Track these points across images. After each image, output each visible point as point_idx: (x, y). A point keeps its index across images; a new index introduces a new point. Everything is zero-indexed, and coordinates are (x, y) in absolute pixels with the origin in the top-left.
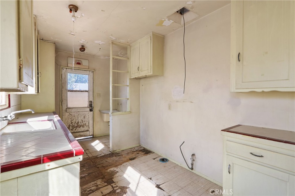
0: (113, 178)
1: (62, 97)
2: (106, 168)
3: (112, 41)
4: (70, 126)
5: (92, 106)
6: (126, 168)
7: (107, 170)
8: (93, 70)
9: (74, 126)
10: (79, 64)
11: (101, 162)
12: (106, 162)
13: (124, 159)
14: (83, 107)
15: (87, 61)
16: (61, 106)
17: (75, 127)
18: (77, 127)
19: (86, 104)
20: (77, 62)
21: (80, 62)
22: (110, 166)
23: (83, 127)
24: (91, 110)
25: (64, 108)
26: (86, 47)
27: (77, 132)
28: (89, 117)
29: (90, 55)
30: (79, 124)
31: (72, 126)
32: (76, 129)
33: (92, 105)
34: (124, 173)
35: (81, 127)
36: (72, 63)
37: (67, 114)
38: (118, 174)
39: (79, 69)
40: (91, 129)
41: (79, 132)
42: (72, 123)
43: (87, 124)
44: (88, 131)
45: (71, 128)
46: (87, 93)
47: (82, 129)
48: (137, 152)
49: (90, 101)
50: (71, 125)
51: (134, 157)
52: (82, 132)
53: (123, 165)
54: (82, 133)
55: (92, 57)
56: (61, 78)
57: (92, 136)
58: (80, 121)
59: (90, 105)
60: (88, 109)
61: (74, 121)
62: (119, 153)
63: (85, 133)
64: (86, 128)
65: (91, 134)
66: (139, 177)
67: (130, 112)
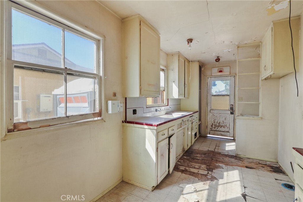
0: (215, 169)
1: (207, 101)
2: (217, 162)
3: (237, 46)
4: (213, 124)
5: (233, 110)
6: (234, 169)
7: (217, 163)
8: (234, 75)
9: (216, 125)
10: (221, 71)
11: (219, 157)
12: (223, 159)
13: (240, 164)
14: (224, 110)
15: (229, 67)
16: (206, 108)
17: (217, 126)
18: (218, 126)
19: (228, 107)
20: (220, 70)
21: (222, 70)
22: (222, 162)
23: (224, 127)
24: (232, 113)
25: (209, 109)
26: (221, 57)
27: (218, 131)
28: (230, 120)
29: (231, 61)
30: (221, 124)
31: (215, 125)
32: (217, 128)
33: (233, 108)
34: (227, 171)
35: (222, 127)
36: (215, 71)
37: (211, 114)
38: (222, 169)
39: (221, 76)
40: (231, 131)
41: (220, 131)
42: (214, 122)
43: (228, 126)
44: (228, 132)
45: (214, 126)
46: (228, 97)
47: (222, 129)
48: (264, 166)
49: (231, 105)
50: (214, 123)
51: (255, 167)
52: (223, 132)
53: (234, 167)
54: (223, 133)
55: (231, 64)
56: (207, 86)
57: (233, 138)
58: (221, 122)
59: (231, 108)
60: (229, 112)
61: (216, 121)
62: (242, 159)
63: (226, 133)
64: (226, 129)
65: (231, 136)
66: (236, 180)
67: (262, 118)
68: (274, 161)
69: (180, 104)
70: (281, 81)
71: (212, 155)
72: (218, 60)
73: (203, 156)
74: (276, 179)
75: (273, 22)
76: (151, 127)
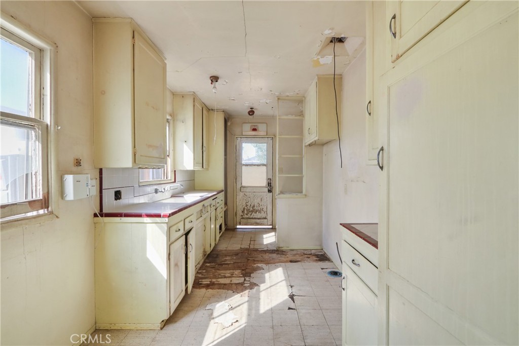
0: (253, 273)
1: (236, 173)
2: (255, 262)
3: (277, 97)
4: (244, 209)
5: (271, 186)
6: (277, 267)
7: (255, 264)
8: (272, 136)
9: (249, 209)
10: (254, 130)
11: (256, 256)
12: (262, 257)
13: (283, 259)
14: (260, 187)
15: (265, 124)
16: (235, 184)
17: (250, 212)
18: (252, 211)
19: (264, 183)
20: (254, 127)
21: (256, 128)
22: (261, 261)
23: (260, 212)
24: (270, 191)
25: (239, 187)
26: (256, 109)
27: (252, 218)
28: (267, 201)
29: (269, 116)
30: (255, 207)
31: (247, 210)
32: (251, 215)
33: (271, 184)
34: (269, 271)
35: (257, 213)
36: (247, 129)
37: (242, 194)
38: (262, 271)
39: (254, 137)
40: (269, 217)
41: (255, 218)
42: (246, 206)
43: (265, 209)
44: (265, 218)
45: (246, 212)
46: (265, 167)
47: (258, 215)
48: (309, 256)
49: (268, 179)
50: (246, 208)
51: (300, 260)
52: (259, 219)
53: (276, 264)
54: (258, 221)
55: (268, 120)
56: (235, 150)
57: (271, 227)
58: (256, 204)
59: (268, 184)
60: (266, 190)
61: (249, 204)
62: (285, 252)
63: (262, 220)
64: (263, 215)
65: (269, 223)
66: (280, 280)
67: (306, 195)
68: (319, 248)
69: (194, 180)
70: (325, 148)
71: (246, 254)
72: (251, 112)
73: (234, 258)
74: (322, 269)
75: (317, 75)
76: (158, 220)
